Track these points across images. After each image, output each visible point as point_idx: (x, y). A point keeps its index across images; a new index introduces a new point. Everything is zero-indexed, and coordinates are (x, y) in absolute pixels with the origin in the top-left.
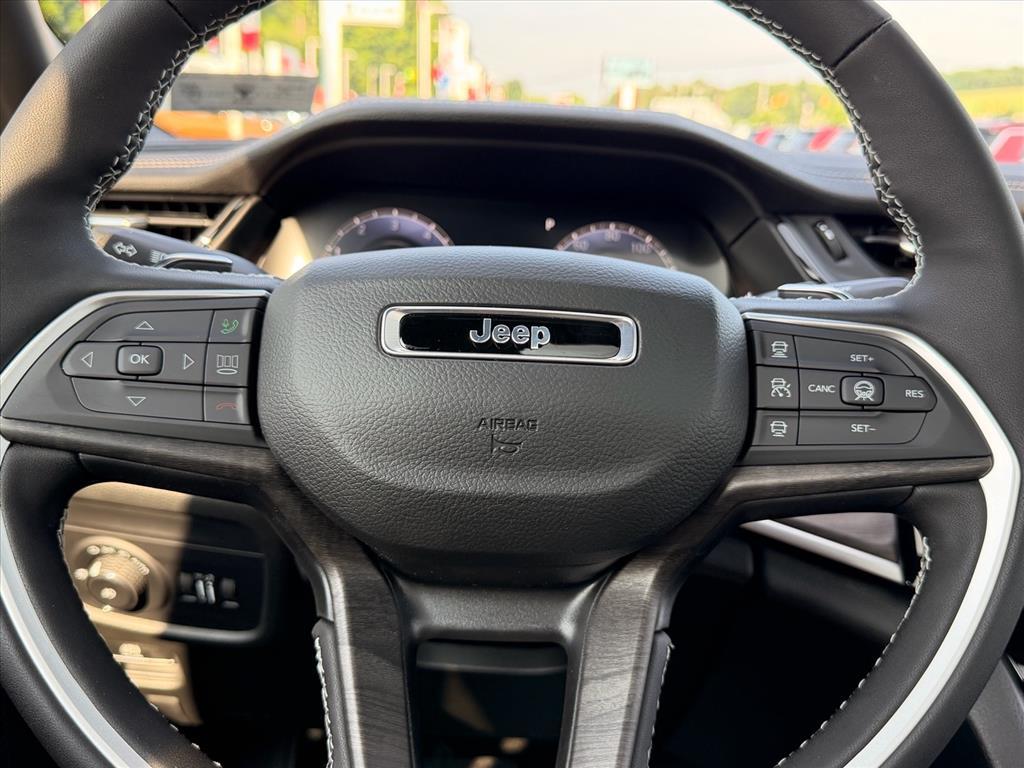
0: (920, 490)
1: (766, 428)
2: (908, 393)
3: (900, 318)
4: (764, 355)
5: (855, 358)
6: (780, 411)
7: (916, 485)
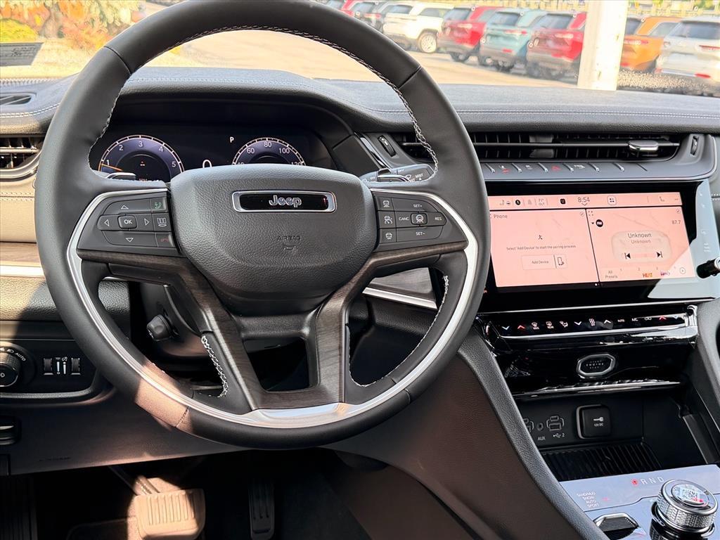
0: (442, 256)
1: (384, 236)
2: (436, 218)
3: (431, 189)
4: (380, 206)
5: (416, 206)
6: (388, 229)
7: (441, 254)
